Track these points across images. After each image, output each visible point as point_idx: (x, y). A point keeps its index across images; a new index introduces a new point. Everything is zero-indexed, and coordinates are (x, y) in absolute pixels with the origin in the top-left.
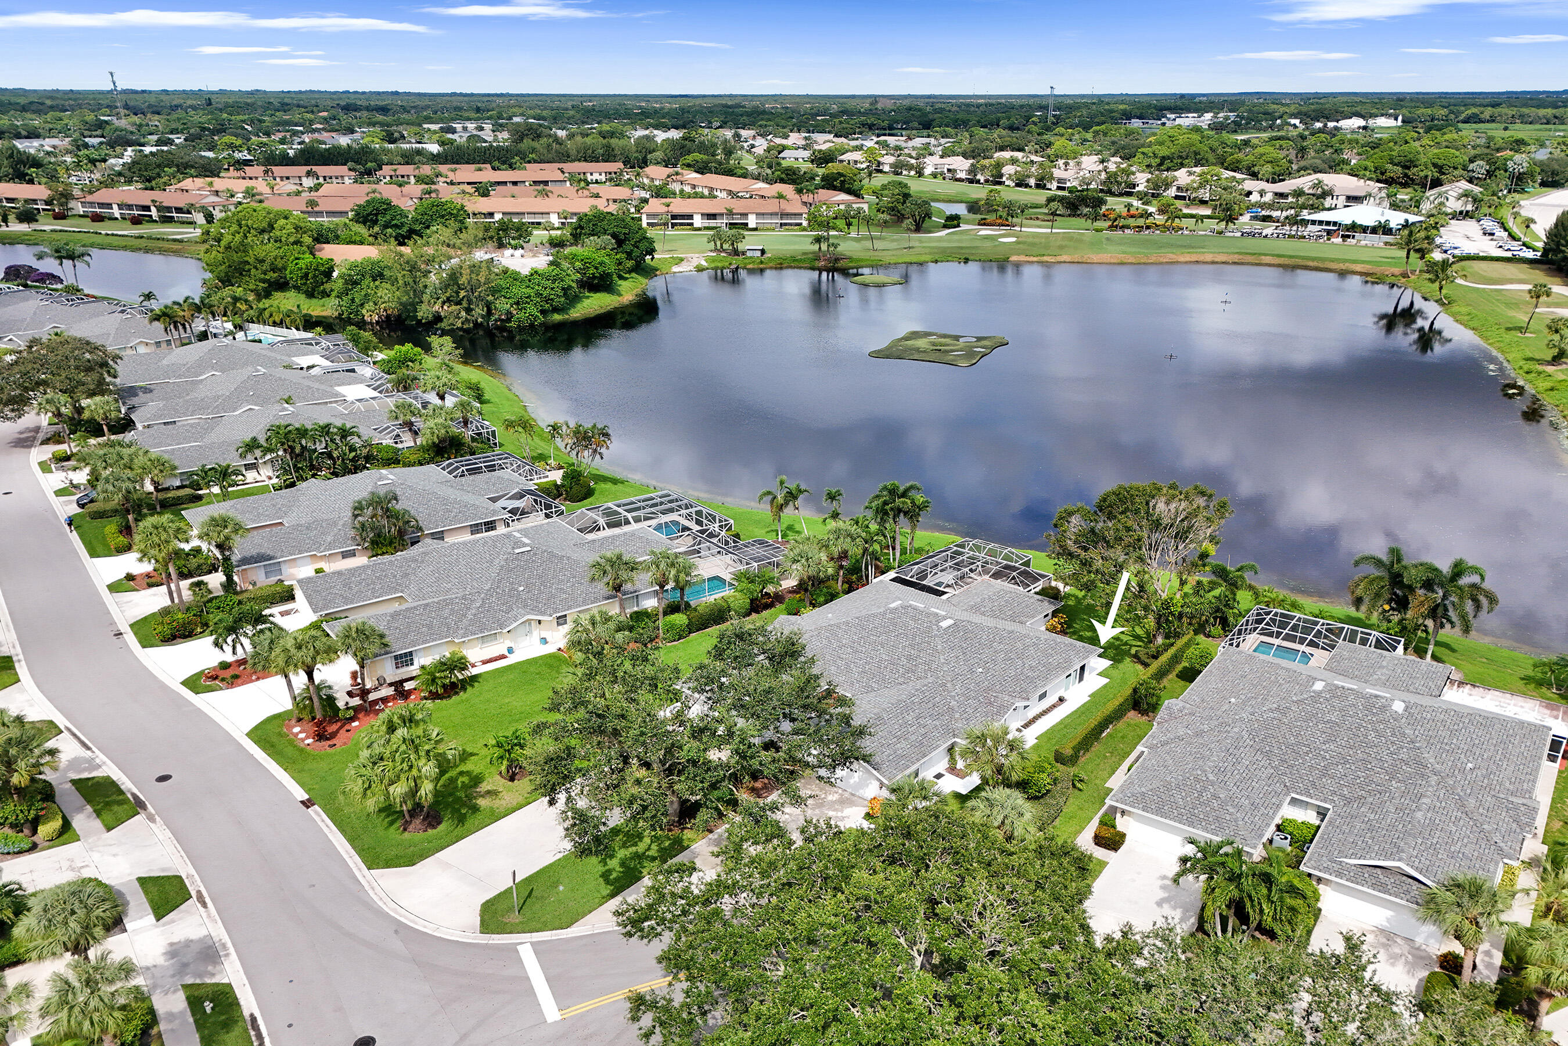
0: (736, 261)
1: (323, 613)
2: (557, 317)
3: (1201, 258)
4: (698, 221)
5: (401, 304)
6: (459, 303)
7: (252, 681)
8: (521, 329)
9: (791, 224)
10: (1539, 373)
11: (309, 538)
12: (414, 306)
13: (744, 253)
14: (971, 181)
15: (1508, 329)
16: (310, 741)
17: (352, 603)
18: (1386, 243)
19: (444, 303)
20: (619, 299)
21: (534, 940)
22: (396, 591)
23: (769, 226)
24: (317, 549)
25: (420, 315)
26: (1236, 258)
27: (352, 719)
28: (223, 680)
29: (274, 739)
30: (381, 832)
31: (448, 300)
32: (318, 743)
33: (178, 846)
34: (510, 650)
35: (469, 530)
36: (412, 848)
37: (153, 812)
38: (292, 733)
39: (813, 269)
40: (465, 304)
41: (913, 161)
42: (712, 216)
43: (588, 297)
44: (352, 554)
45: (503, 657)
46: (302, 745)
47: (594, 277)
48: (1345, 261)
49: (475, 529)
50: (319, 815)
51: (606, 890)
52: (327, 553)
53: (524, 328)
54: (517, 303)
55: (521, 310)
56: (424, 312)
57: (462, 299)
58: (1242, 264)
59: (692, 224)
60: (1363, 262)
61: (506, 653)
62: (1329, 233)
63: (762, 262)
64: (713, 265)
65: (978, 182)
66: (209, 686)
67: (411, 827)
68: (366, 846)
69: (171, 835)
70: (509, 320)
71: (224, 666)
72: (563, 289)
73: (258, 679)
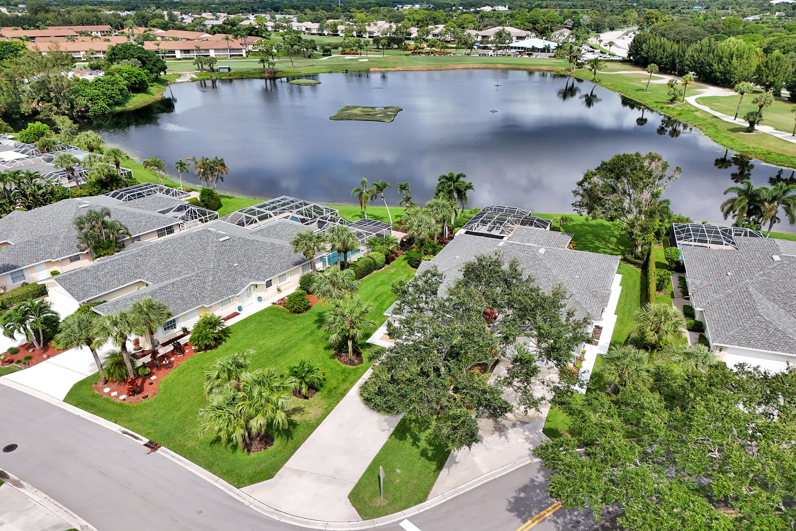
0: (214, 76)
1: (85, 300)
2: (118, 109)
3: (467, 67)
4: (178, 54)
5: (7, 104)
6: (50, 101)
7: (44, 360)
8: (96, 116)
9: (236, 55)
10: (668, 108)
11: (40, 249)
12: (17, 105)
13: (217, 70)
14: (321, 35)
15: (636, 90)
16: (122, 397)
17: (105, 290)
18: (550, 57)
19: (39, 102)
20: (153, 97)
21: (408, 516)
22: (135, 278)
23: (223, 57)
24: (51, 256)
25: (23, 110)
26: (484, 66)
27: (150, 375)
28: (19, 362)
29: (91, 400)
30: (231, 457)
31: (42, 99)
32: (132, 397)
33: (56, 502)
34: (240, 308)
35: (156, 234)
36: (263, 465)
37: (16, 478)
38: (105, 393)
39: (262, 78)
40: (54, 101)
41: (285, 24)
42: (187, 51)
43: (134, 96)
44: (77, 258)
45: (235, 314)
46: (118, 401)
47: (136, 83)
48: (537, 65)
49: (160, 233)
50: (168, 453)
51: (433, 466)
52: (60, 259)
53: (99, 116)
54: (91, 100)
55: (94, 104)
56: (25, 108)
57: (52, 99)
58: (488, 68)
59: (175, 56)
60: (546, 65)
61: (238, 311)
62: (520, 53)
63: (230, 75)
64: (201, 78)
65: (324, 35)
66: (8, 368)
67: (253, 448)
68: (225, 471)
69: (46, 496)
70: (87, 111)
71: (13, 351)
72: (120, 90)
73: (49, 357)
